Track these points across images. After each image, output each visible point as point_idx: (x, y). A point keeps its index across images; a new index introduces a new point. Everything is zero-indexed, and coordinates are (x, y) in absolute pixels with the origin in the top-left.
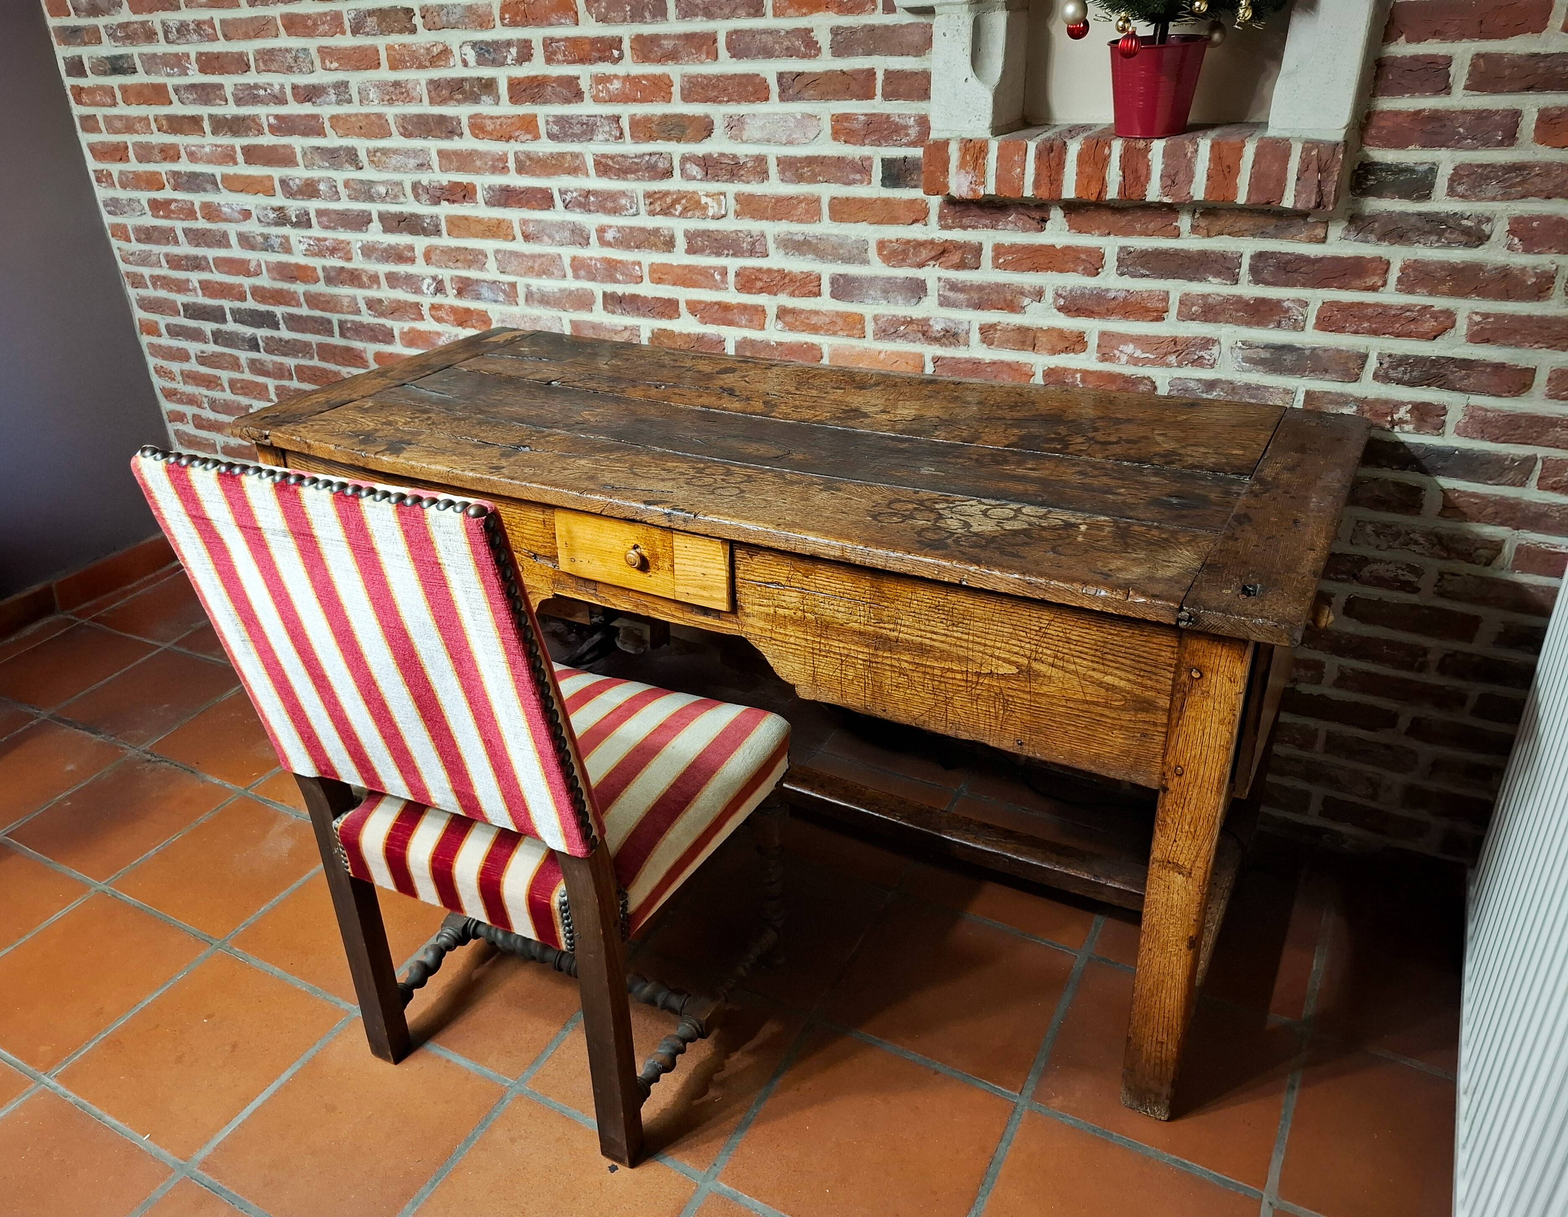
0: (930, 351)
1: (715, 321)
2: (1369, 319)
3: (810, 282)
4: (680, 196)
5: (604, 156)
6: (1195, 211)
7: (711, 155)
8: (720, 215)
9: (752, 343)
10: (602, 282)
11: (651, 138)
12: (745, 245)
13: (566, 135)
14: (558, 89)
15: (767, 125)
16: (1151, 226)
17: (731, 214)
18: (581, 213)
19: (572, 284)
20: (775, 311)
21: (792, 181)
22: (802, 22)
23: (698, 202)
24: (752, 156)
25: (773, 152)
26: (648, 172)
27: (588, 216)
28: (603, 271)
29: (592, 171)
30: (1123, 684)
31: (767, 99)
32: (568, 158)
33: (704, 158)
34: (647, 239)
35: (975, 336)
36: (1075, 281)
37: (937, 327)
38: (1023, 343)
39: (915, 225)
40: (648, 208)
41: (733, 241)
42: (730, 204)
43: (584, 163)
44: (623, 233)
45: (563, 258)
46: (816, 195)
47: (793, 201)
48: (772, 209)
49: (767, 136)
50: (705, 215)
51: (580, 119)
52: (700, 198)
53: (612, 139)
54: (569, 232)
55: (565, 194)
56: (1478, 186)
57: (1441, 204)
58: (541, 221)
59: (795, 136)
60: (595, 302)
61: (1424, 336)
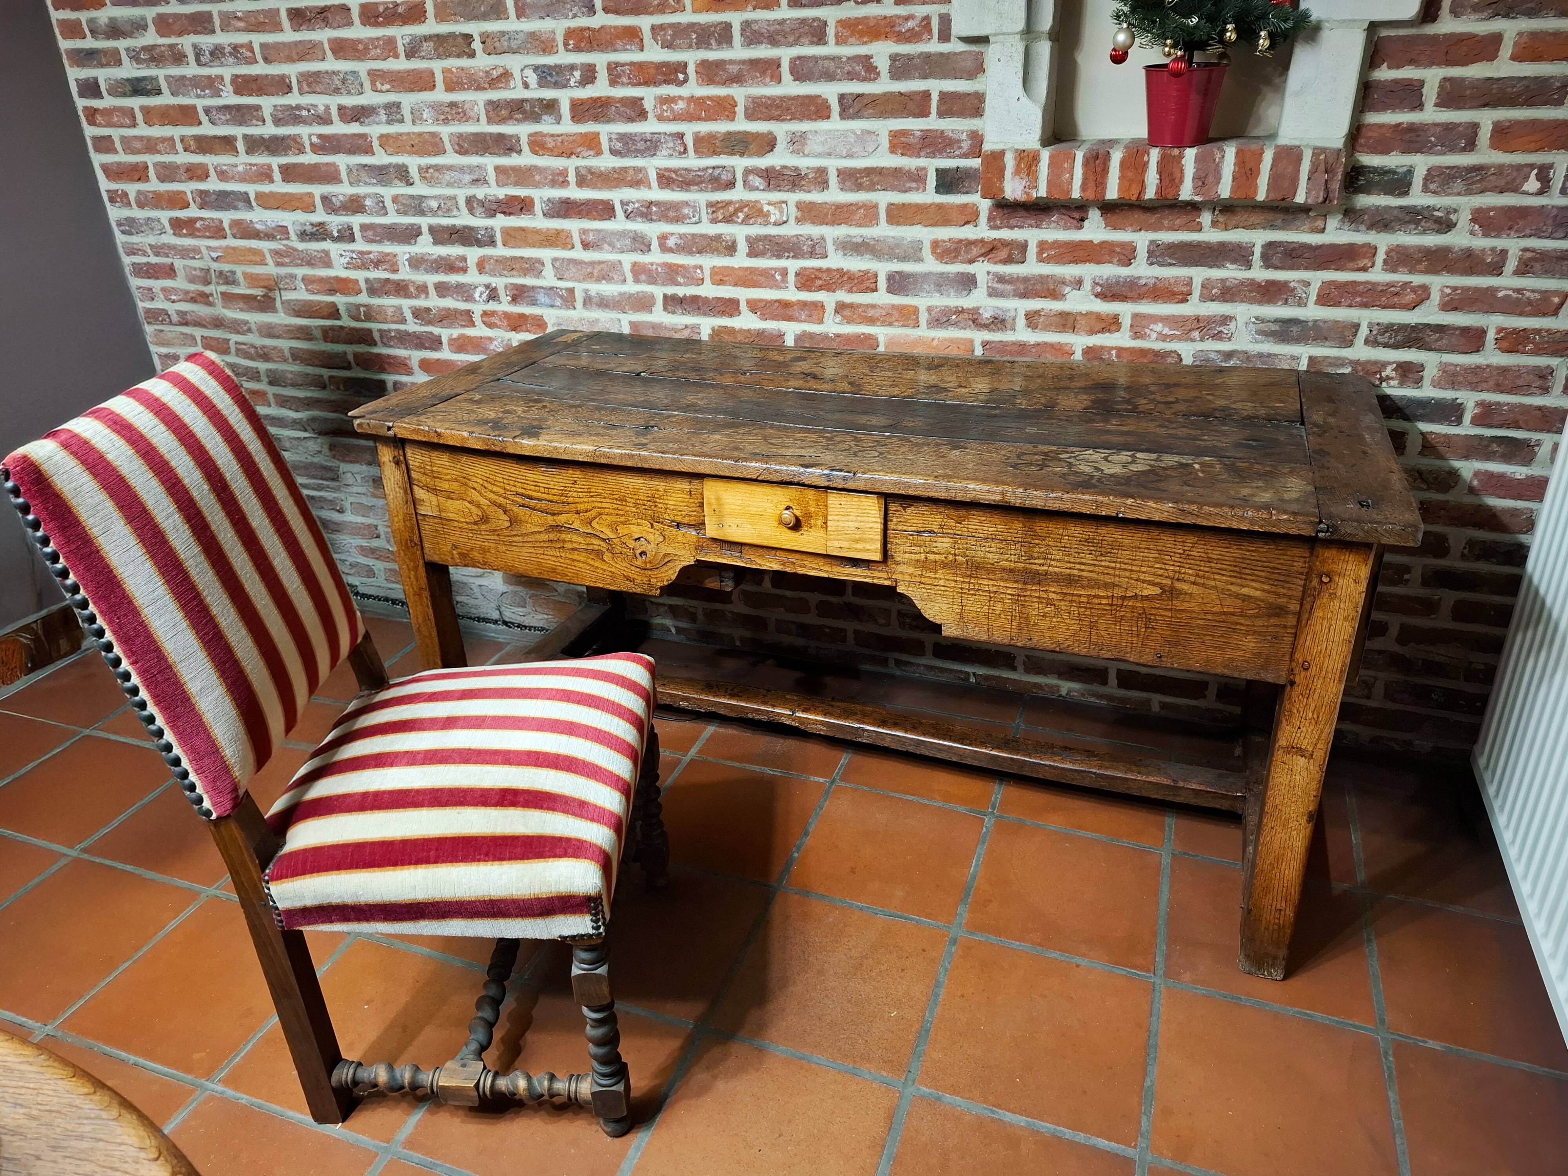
0: (979, 337)
1: (775, 318)
2: (1361, 295)
3: (868, 279)
4: (742, 205)
5: (667, 170)
6: (1214, 209)
7: (773, 168)
8: (781, 222)
9: (812, 336)
10: (663, 284)
11: (715, 153)
12: (805, 248)
13: (629, 151)
14: (622, 109)
15: (829, 140)
16: (1177, 222)
17: (792, 220)
18: (643, 222)
19: (632, 288)
20: (833, 305)
21: (851, 190)
22: (862, 50)
23: (761, 210)
24: (813, 168)
25: (833, 165)
26: (712, 184)
27: (650, 225)
28: (663, 275)
29: (655, 184)
30: (1258, 594)
31: (828, 117)
32: (631, 172)
33: (767, 170)
34: (709, 245)
35: (1021, 322)
36: (1110, 271)
37: (986, 315)
38: (1064, 326)
39: (966, 226)
40: (710, 217)
41: (794, 244)
42: (792, 211)
43: (647, 177)
44: (685, 239)
45: (623, 264)
46: (874, 201)
47: (853, 208)
48: (832, 215)
49: (828, 151)
50: (767, 221)
51: (644, 135)
52: (762, 206)
53: (676, 154)
54: (630, 239)
55: (626, 205)
56: (1446, 184)
57: (1417, 199)
58: (602, 230)
59: (854, 149)
60: (655, 303)
61: (1408, 307)
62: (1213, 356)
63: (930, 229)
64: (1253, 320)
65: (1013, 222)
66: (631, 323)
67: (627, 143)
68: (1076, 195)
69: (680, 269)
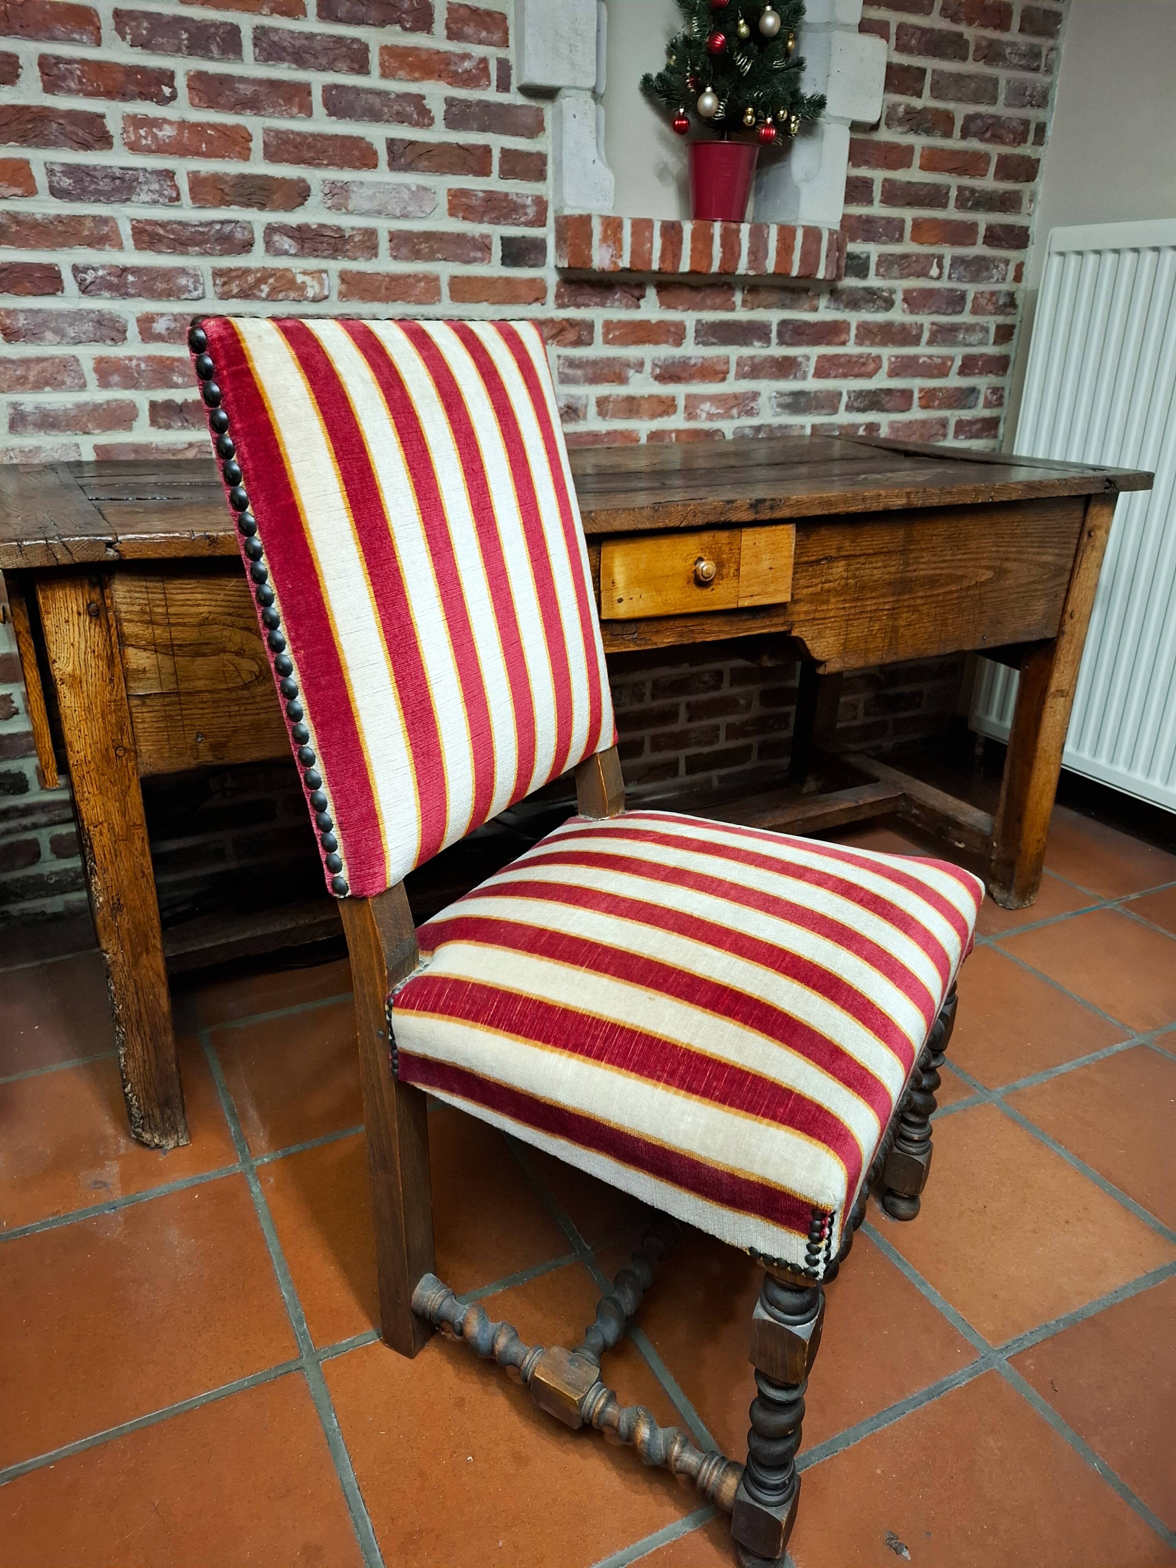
2: (842, 366)
4: (266, 275)
5: (148, 222)
6: (743, 289)
7: (307, 226)
8: (321, 296)
10: (148, 388)
11: (225, 202)
13: (84, 191)
14: (69, 128)
15: (378, 195)
16: (718, 300)
17: (334, 296)
18: (112, 298)
19: (96, 395)
21: (407, 259)
22: (413, 88)
23: (293, 282)
24: (360, 229)
25: (384, 226)
26: (221, 245)
27: (122, 302)
28: (150, 374)
29: (128, 240)
31: (375, 166)
32: (89, 223)
33: (299, 229)
35: (592, 409)
36: (665, 352)
38: (631, 411)
39: (534, 305)
40: (219, 289)
42: (334, 283)
43: (116, 230)
44: (183, 322)
45: (81, 360)
46: (435, 273)
47: (411, 280)
48: (387, 289)
49: (377, 208)
50: (302, 295)
51: (109, 170)
52: (294, 276)
53: (161, 200)
54: (91, 324)
55: (82, 272)
56: (888, 269)
57: (873, 281)
58: (39, 311)
59: (410, 209)
60: (137, 416)
61: (870, 375)
62: (747, 431)
63: (497, 307)
64: (774, 394)
65: (580, 300)
66: (97, 448)
67: (82, 180)
68: (655, 266)
69: (176, 364)
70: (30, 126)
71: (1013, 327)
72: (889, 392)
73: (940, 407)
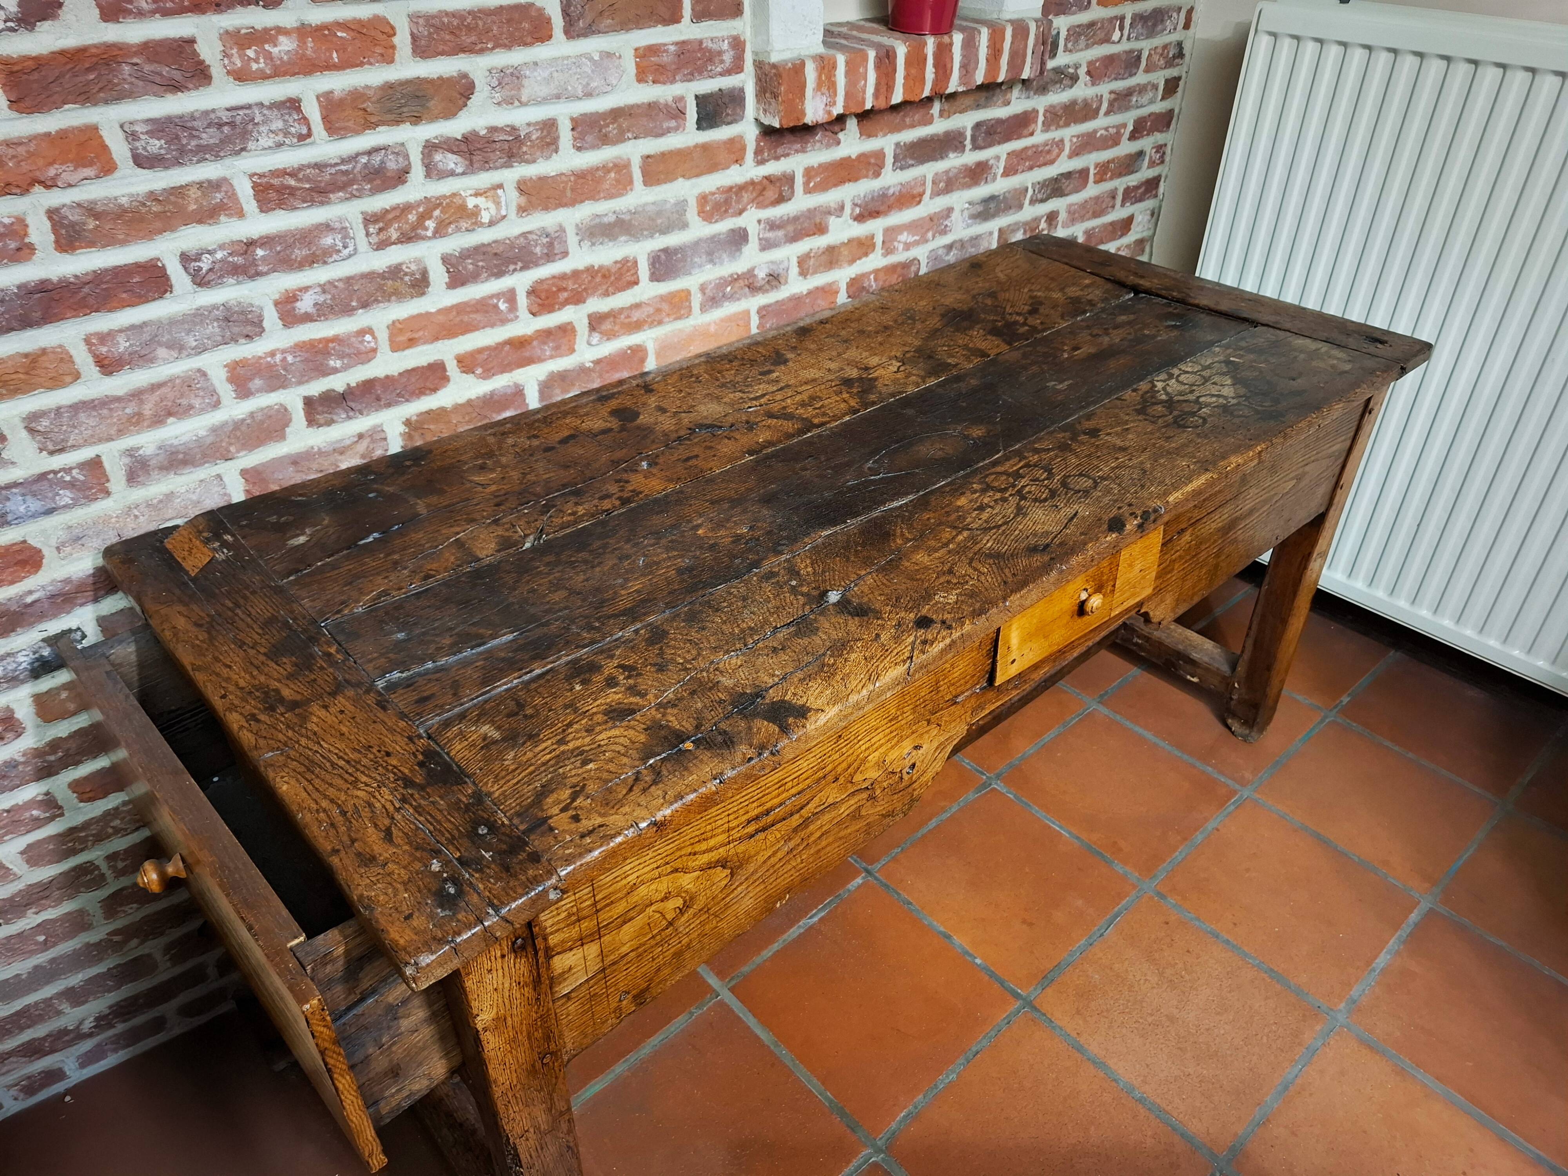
0: (753, 303)
1: (506, 368)
2: (1028, 158)
3: (628, 271)
4: (430, 205)
5: (275, 173)
6: (941, 97)
7: (474, 133)
8: (498, 218)
9: (561, 376)
10: (300, 383)
11: (369, 125)
12: (538, 250)
13: (182, 151)
14: (147, 68)
15: (555, 74)
16: (917, 117)
17: (514, 213)
18: (239, 283)
19: (234, 410)
20: (586, 322)
21: (594, 147)
23: (463, 207)
24: (537, 123)
25: (564, 113)
26: (370, 181)
27: (253, 285)
28: (301, 366)
29: (249, 202)
31: (550, 37)
32: (194, 193)
33: (464, 139)
34: (380, 288)
35: (794, 270)
36: (865, 187)
37: (761, 274)
38: (830, 262)
39: (733, 167)
40: (374, 239)
41: (521, 248)
42: (511, 197)
43: (232, 195)
44: (334, 291)
45: (209, 372)
46: (625, 157)
47: (600, 173)
48: (572, 190)
49: (555, 92)
50: (475, 223)
51: (213, 116)
52: (464, 201)
53: (287, 141)
54: (215, 324)
55: (195, 260)
56: (1076, 41)
57: (1062, 59)
58: (145, 324)
59: (594, 84)
60: (290, 420)
61: (1052, 162)
62: (941, 252)
63: (694, 181)
64: (967, 205)
65: (780, 151)
66: (244, 473)
67: (177, 137)
68: (868, 106)
69: (331, 345)
70: (92, 77)
71: (1179, 78)
72: (1068, 175)
73: (1111, 179)
